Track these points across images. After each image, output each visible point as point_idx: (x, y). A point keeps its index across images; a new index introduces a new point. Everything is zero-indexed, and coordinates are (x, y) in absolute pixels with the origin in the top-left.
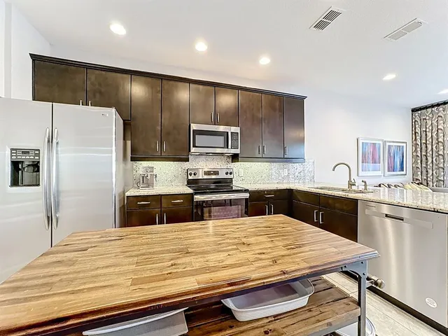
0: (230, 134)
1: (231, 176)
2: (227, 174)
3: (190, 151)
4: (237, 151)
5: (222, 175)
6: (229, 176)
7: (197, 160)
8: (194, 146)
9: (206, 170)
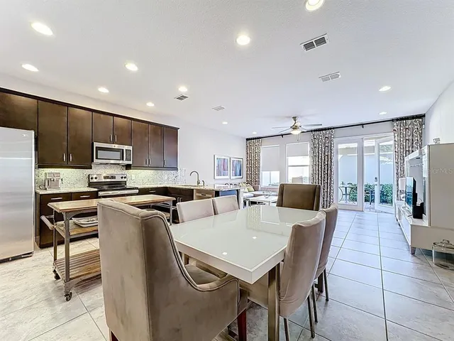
0: (125, 151)
1: (125, 180)
2: (122, 178)
3: (93, 161)
4: (130, 163)
5: (118, 179)
6: (124, 180)
7: (97, 168)
8: (97, 158)
9: (105, 175)
